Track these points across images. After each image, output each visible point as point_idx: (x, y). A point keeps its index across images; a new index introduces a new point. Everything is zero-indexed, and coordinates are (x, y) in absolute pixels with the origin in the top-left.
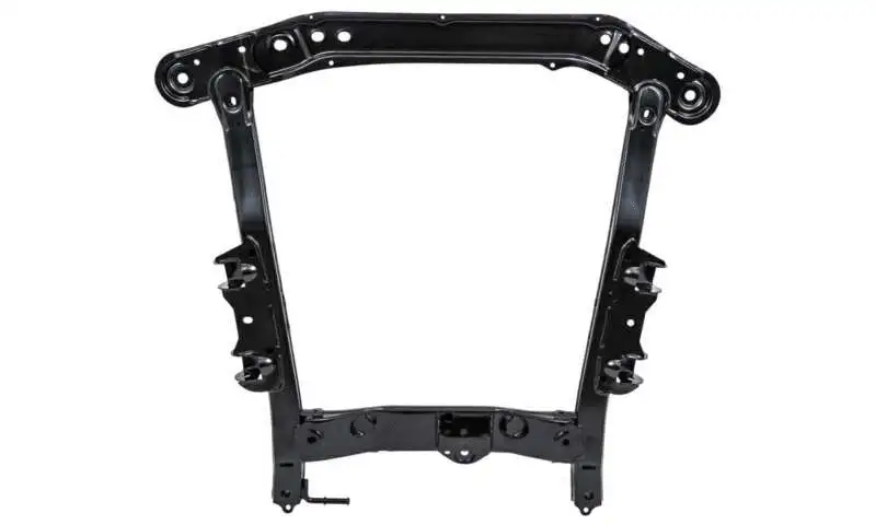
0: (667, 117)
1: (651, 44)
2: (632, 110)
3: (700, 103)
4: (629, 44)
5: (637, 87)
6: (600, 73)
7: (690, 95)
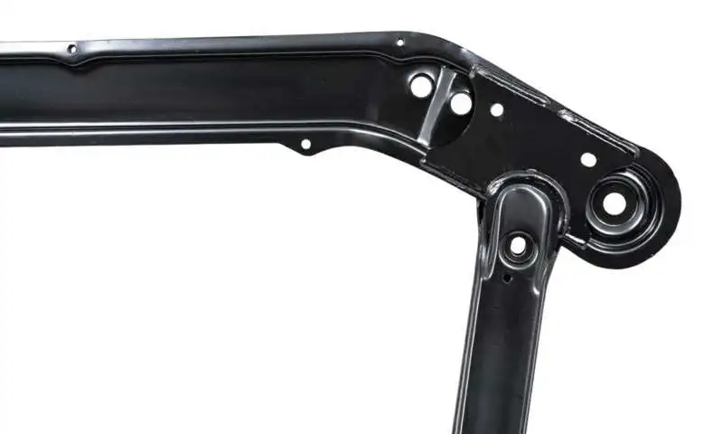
0: (564, 254)
1: (519, 91)
2: (485, 237)
3: (637, 221)
4: (472, 96)
5: (493, 190)
6: (410, 158)
7: (614, 203)
